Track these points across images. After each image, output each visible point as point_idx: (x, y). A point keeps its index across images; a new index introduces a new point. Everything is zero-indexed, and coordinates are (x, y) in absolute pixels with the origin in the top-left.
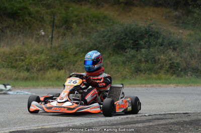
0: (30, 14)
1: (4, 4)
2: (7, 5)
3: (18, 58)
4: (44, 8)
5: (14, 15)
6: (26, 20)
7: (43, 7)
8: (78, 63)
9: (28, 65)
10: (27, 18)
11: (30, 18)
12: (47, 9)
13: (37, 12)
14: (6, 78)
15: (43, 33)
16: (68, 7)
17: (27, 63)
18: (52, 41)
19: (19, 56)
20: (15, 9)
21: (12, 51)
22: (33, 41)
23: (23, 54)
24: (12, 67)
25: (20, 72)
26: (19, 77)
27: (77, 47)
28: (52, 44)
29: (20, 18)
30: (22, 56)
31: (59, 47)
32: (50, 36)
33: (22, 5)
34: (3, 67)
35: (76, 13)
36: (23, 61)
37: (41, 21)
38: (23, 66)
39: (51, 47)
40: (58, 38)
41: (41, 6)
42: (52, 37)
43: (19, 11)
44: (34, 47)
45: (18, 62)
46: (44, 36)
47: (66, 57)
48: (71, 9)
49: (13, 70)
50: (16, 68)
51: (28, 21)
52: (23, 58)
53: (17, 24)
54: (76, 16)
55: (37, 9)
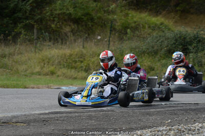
0: (92, 19)
1: (69, 10)
2: (71, 10)
3: (77, 59)
4: (105, 15)
5: (77, 21)
6: (89, 25)
9: (86, 66)
10: (89, 23)
11: (92, 24)
13: (99, 18)
14: (66, 77)
15: (99, 37)
16: (127, 15)
17: (85, 64)
18: (109, 45)
19: (79, 58)
20: (79, 14)
22: (93, 44)
23: (82, 56)
24: (72, 68)
25: (78, 72)
26: (78, 77)
28: (109, 47)
29: (83, 23)
30: (81, 58)
34: (64, 67)
36: (82, 62)
38: (82, 67)
41: (103, 12)
43: (83, 17)
44: (93, 50)
45: (78, 63)
48: (130, 15)
49: (73, 70)
50: (76, 69)
51: (90, 26)
53: (80, 29)
55: (99, 15)
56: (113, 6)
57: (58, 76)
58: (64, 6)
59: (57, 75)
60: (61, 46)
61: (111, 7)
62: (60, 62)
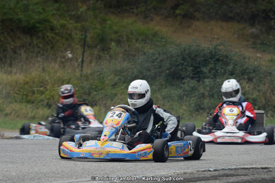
0: (52, 29)
1: (17, 15)
2: (21, 16)
3: (35, 89)
4: (71, 22)
5: (30, 30)
6: (48, 37)
7: (71, 19)
8: (117, 97)
9: (49, 99)
10: (48, 34)
11: (53, 35)
12: (76, 22)
13: (63, 26)
14: (18, 116)
15: (70, 55)
16: (104, 20)
17: (48, 97)
18: (82, 67)
19: (37, 87)
20: (32, 22)
21: (28, 80)
22: (57, 65)
23: (43, 83)
24: (28, 102)
25: (37, 108)
26: (37, 116)
27: (116, 75)
28: (82, 70)
29: (40, 34)
30: (41, 87)
31: (92, 74)
32: (80, 60)
33: (42, 17)
34: (16, 101)
35: (115, 28)
36: (42, 93)
37: (67, 39)
38: (42, 101)
39: (81, 75)
40: (91, 62)
41: (68, 18)
42: (83, 61)
43: (38, 25)
44: (58, 74)
45: (36, 95)
46: (71, 59)
47: (101, 89)
48: (109, 22)
49: (29, 106)
50: (33, 103)
51: (50, 38)
52: (42, 89)
53: (35, 43)
54: (116, 32)
55: (62, 22)
56: (84, 8)
57: (7, 115)
58: (11, 9)
59: (5, 113)
60: (9, 69)
61: (81, 10)
62: (8, 93)
